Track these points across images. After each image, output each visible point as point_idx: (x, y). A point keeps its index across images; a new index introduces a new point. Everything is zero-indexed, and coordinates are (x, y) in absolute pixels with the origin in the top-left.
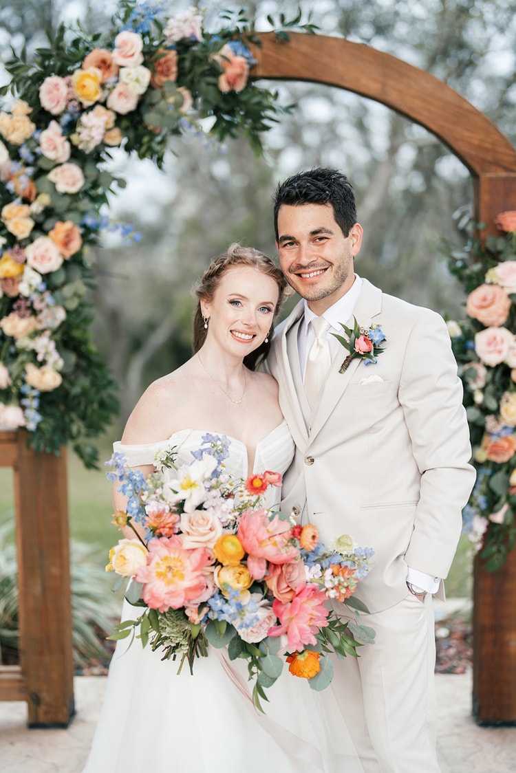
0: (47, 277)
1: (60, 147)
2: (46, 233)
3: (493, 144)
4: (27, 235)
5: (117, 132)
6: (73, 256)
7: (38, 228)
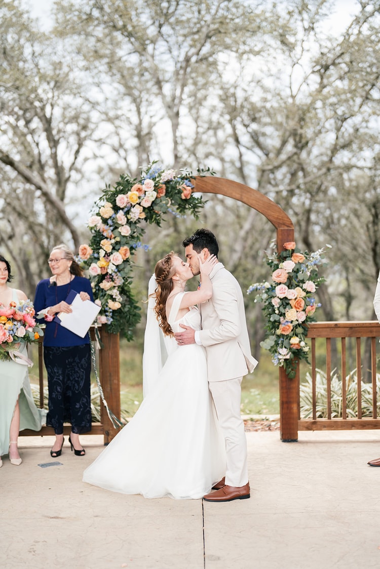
0: (117, 266)
1: (123, 220)
2: (118, 250)
3: (282, 217)
4: (110, 251)
5: (143, 213)
6: (127, 259)
7: (114, 249)
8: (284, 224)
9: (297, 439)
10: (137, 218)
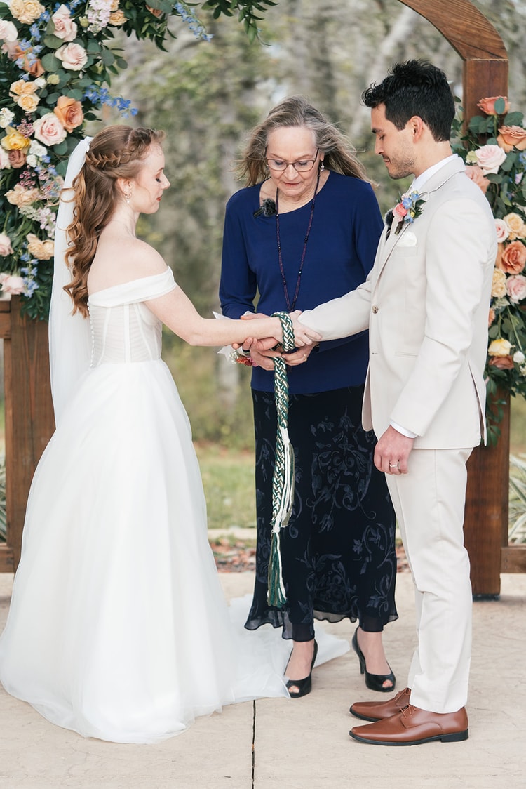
0: (51, 149)
1: (68, 28)
2: (51, 108)
4: (34, 109)
5: (120, 14)
6: (75, 129)
7: (43, 103)
8: (483, 49)
9: (499, 593)
10: (105, 23)
